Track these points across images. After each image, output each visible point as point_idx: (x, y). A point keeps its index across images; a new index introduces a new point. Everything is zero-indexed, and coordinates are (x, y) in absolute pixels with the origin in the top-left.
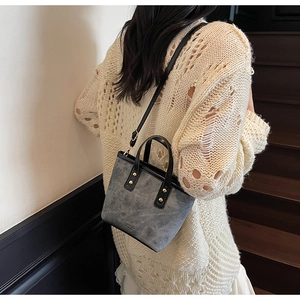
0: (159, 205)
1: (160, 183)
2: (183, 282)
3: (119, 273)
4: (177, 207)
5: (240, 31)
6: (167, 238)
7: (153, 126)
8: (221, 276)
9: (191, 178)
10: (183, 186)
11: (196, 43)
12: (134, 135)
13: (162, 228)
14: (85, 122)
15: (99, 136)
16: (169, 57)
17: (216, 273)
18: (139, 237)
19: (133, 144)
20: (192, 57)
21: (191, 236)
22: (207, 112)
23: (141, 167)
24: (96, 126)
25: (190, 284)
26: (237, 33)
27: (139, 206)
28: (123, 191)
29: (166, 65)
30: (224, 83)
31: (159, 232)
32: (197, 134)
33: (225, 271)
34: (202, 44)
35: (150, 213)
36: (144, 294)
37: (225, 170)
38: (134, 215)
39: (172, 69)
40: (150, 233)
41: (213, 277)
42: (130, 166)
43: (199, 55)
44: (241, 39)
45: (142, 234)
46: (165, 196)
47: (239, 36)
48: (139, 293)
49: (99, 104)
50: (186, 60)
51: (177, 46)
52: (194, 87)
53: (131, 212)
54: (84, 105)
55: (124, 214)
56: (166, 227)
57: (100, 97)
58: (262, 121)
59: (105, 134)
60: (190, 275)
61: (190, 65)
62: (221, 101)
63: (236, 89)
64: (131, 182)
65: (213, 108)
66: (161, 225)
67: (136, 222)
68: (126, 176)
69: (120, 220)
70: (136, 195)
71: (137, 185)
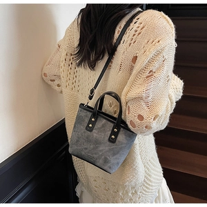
0: (112, 141)
1: (112, 125)
2: (127, 193)
3: (78, 190)
4: (125, 141)
5: (167, 17)
6: (118, 164)
7: (106, 85)
8: (152, 186)
9: (137, 121)
10: (130, 127)
11: (137, 25)
12: (92, 91)
13: (115, 157)
14: (50, 83)
15: (61, 92)
16: (117, 35)
17: (149, 185)
18: (98, 164)
19: (91, 98)
20: (134, 35)
21: (133, 160)
22: (147, 74)
23: (98, 114)
24: (59, 85)
25: (132, 193)
26: (165, 18)
27: (97, 143)
28: (84, 132)
29: (115, 41)
30: (158, 53)
31: (112, 160)
32: (140, 90)
33: (154, 183)
34: (142, 25)
35: (105, 147)
36: (98, 203)
37: (160, 114)
38: (94, 149)
39: (119, 43)
40: (106, 161)
41: (146, 187)
42: (89, 114)
43: (140, 33)
44: (168, 22)
45: (100, 162)
46: (116, 134)
47: (167, 20)
48: (93, 202)
49: (61, 70)
50: (130, 37)
51: (122, 27)
52: (137, 57)
53: (92, 146)
54: (50, 70)
55: (86, 149)
56: (117, 156)
57: (62, 65)
58: (179, 79)
59: (66, 91)
60: (132, 188)
61: (133, 41)
62: (157, 66)
63: (166, 57)
64: (90, 125)
65: (151, 71)
66: (114, 154)
67: (96, 154)
68: (87, 120)
69: (83, 153)
70: (95, 135)
71: (96, 127)
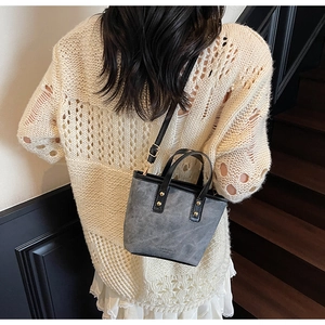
11: (229, 47)
12: (154, 151)
14: (36, 151)
19: (152, 160)
20: (226, 62)
22: (251, 114)
24: (53, 153)
31: (198, 246)
35: (187, 230)
37: (268, 167)
42: (155, 187)
43: (233, 60)
45: (181, 254)
46: (200, 209)
53: (166, 234)
55: (157, 240)
61: (225, 71)
64: (158, 204)
65: (256, 109)
67: (173, 244)
69: (153, 247)
70: (168, 216)
71: (167, 204)
